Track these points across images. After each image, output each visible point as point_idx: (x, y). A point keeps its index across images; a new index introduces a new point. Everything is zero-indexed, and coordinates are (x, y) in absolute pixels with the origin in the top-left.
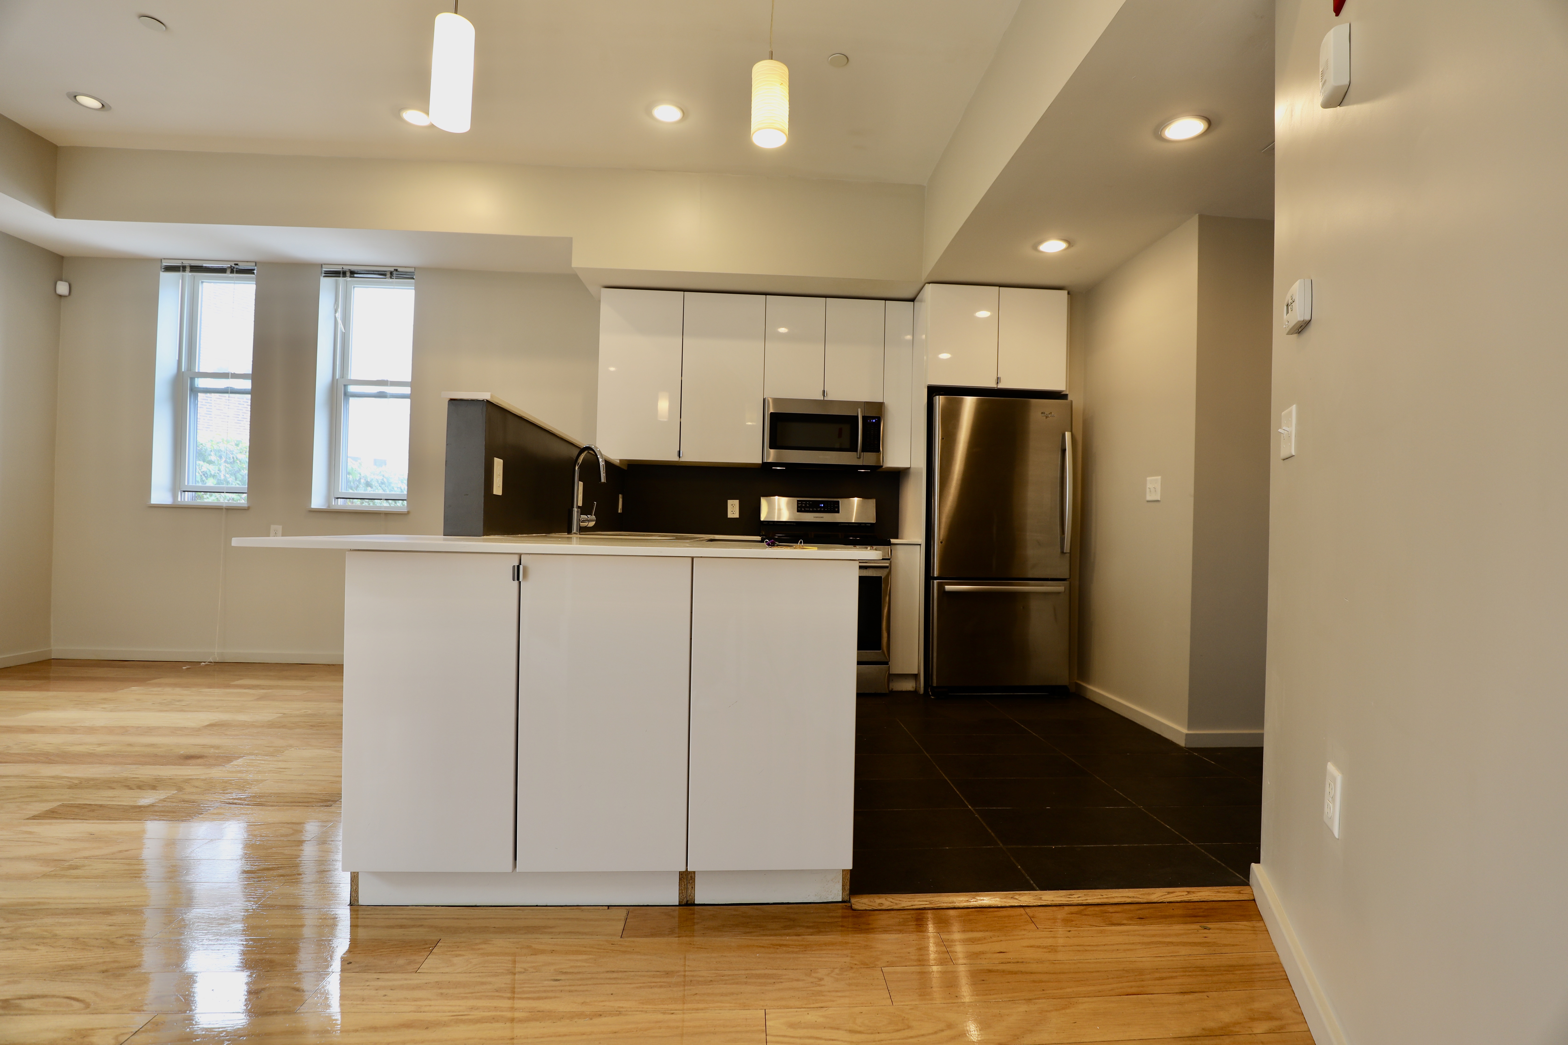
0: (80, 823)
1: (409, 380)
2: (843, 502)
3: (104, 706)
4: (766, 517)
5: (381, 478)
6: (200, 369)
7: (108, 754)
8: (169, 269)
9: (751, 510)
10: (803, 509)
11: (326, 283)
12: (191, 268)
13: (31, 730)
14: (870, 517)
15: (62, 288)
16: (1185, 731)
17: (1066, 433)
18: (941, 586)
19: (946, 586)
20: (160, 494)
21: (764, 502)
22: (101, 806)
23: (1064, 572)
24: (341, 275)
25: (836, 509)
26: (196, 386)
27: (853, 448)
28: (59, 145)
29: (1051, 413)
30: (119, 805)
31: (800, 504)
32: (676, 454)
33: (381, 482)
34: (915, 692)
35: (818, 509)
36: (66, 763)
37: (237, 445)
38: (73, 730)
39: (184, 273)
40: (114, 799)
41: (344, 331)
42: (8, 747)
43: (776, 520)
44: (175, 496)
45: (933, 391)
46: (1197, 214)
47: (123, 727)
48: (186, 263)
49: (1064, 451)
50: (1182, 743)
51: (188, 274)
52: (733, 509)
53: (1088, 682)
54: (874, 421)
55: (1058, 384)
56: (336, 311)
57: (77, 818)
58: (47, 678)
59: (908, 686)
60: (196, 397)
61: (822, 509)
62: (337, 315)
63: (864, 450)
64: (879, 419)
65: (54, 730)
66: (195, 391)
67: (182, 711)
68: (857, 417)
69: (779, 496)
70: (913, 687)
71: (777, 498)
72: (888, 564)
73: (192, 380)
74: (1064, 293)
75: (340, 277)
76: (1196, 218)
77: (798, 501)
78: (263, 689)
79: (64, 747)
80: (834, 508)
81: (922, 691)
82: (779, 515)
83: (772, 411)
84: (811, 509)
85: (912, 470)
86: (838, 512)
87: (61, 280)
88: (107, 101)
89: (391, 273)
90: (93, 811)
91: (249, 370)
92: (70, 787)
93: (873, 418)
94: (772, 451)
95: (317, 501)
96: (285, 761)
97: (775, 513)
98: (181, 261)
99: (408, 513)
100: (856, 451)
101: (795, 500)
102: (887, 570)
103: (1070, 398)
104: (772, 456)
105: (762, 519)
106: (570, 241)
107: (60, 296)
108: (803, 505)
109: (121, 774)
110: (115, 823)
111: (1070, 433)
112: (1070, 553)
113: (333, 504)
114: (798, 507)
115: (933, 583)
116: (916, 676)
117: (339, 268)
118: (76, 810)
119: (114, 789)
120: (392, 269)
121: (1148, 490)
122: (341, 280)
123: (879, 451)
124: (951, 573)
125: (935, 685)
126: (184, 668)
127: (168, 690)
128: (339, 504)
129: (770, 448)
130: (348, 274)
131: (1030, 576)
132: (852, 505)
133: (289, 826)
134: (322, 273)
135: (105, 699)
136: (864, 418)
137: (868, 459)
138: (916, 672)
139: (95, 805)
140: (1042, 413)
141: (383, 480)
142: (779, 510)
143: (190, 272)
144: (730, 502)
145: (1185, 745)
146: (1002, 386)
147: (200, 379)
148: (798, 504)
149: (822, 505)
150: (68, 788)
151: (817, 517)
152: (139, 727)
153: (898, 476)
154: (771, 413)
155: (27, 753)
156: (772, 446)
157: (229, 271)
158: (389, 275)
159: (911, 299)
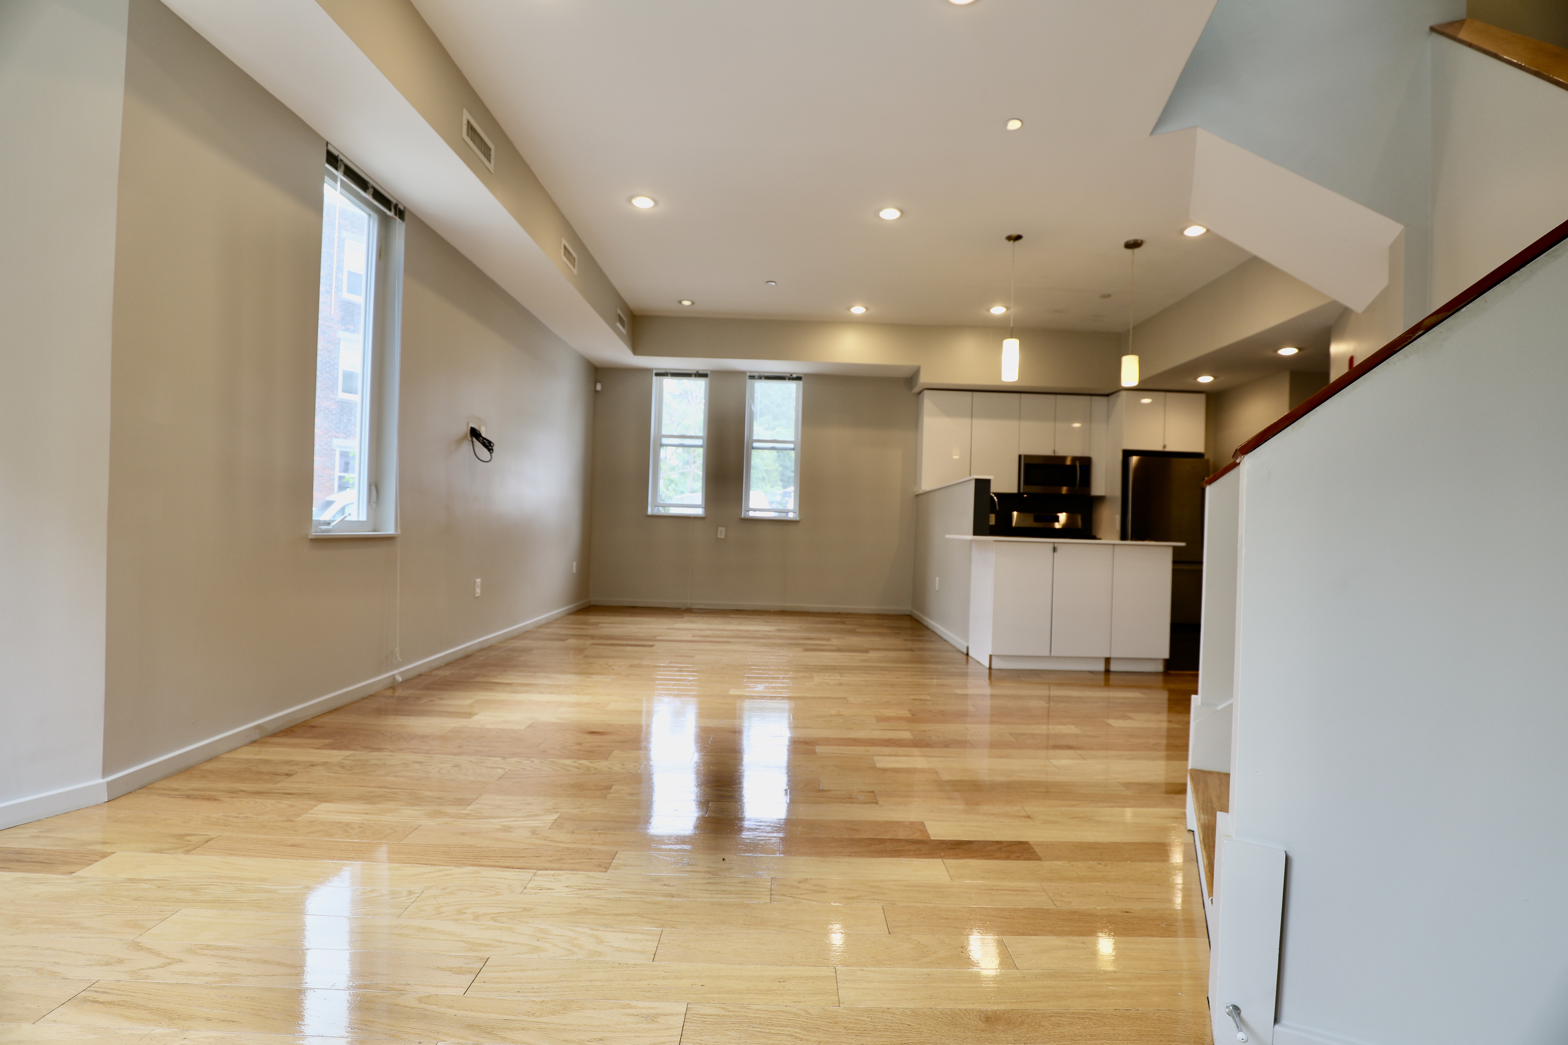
4: (1015, 525)
8: (657, 374)
11: (748, 384)
15: (598, 387)
21: (1015, 515)
24: (757, 378)
26: (662, 443)
29: (1197, 467)
35: (1047, 520)
39: (667, 377)
41: (753, 410)
45: (1127, 453)
46: (1290, 374)
48: (668, 371)
52: (992, 519)
54: (1086, 468)
55: (1199, 449)
63: (1079, 485)
64: (1090, 466)
68: (1076, 466)
74: (1202, 397)
75: (754, 379)
76: (1288, 372)
80: (1056, 519)
83: (1023, 463)
84: (1042, 520)
85: (1112, 498)
86: (1058, 521)
87: (597, 382)
91: (704, 435)
98: (665, 370)
99: (800, 520)
100: (1074, 485)
101: (1032, 514)
103: (1206, 457)
104: (1025, 489)
106: (920, 367)
107: (597, 391)
108: (1036, 519)
117: (756, 374)
120: (789, 375)
123: (1088, 487)
129: (1025, 484)
130: (763, 378)
134: (747, 377)
136: (1080, 466)
137: (1081, 491)
140: (1192, 468)
142: (1023, 520)
143: (670, 376)
144: (990, 515)
146: (1167, 449)
147: (664, 438)
148: (1034, 517)
149: (1049, 518)
153: (1099, 500)
157: (693, 375)
158: (787, 378)
159: (1108, 395)
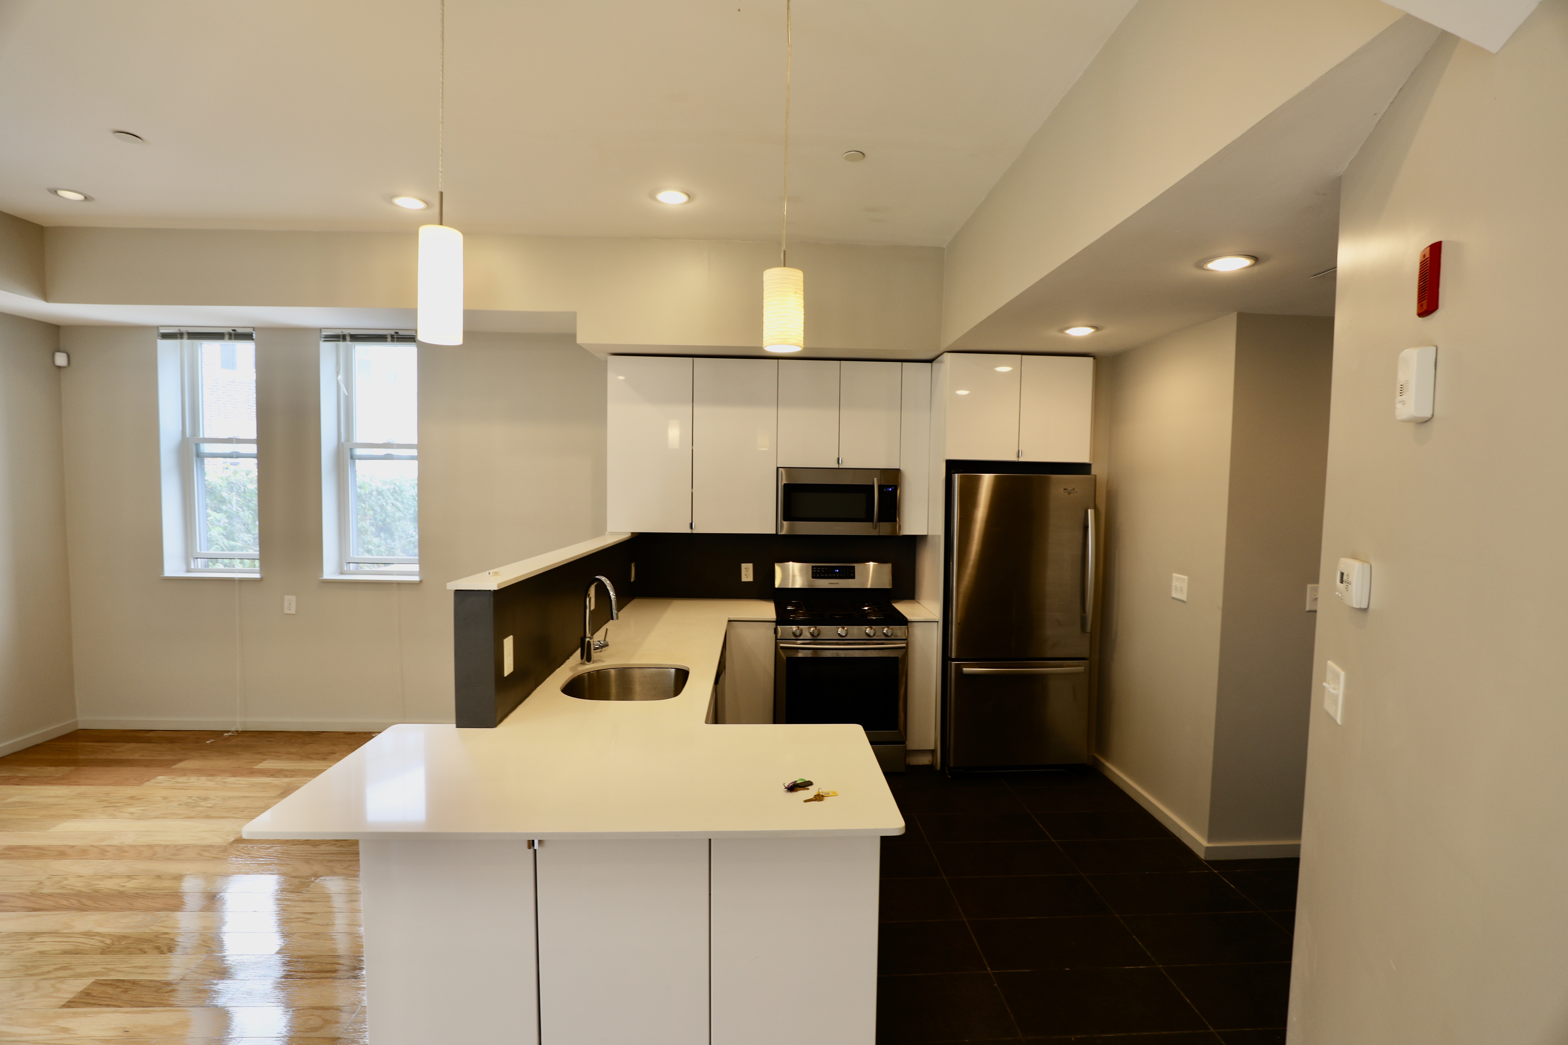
0: (114, 1012)
1: (416, 443)
2: (858, 567)
3: (133, 810)
4: (780, 584)
5: (393, 486)
6: (205, 434)
7: (137, 894)
8: (165, 336)
9: (765, 575)
10: (818, 575)
11: (327, 350)
12: (188, 335)
13: (62, 853)
14: (886, 582)
15: (61, 359)
16: (1205, 843)
17: (1089, 510)
18: (959, 668)
19: (964, 669)
20: (173, 567)
21: (778, 569)
22: (134, 982)
23: (1084, 651)
24: (341, 339)
25: (852, 575)
26: (202, 451)
27: (868, 518)
28: (44, 225)
29: (1074, 489)
30: (151, 981)
31: (815, 570)
32: (689, 526)
33: (393, 491)
34: (931, 767)
35: (834, 575)
36: (97, 909)
37: (247, 475)
38: (102, 853)
39: (182, 341)
40: (146, 971)
41: (347, 394)
42: (41, 883)
43: (790, 587)
44: (188, 564)
45: (953, 466)
46: (1236, 313)
47: (151, 847)
48: (183, 330)
49: (1086, 528)
50: (1202, 855)
51: (186, 342)
52: (747, 573)
53: (1107, 758)
54: (890, 489)
55: (1082, 456)
56: (338, 373)
57: (112, 1003)
58: (75, 763)
59: (925, 760)
60: (203, 463)
61: (838, 575)
62: (340, 377)
63: (880, 519)
64: (896, 486)
65: (83, 853)
66: (200, 456)
67: (208, 817)
68: (873, 486)
69: (793, 561)
70: (929, 761)
71: (791, 563)
72: (904, 645)
73: (197, 445)
74: (1090, 360)
75: (339, 341)
76: (1234, 316)
77: (813, 567)
78: (286, 776)
79: (94, 883)
80: (850, 574)
81: (938, 767)
82: (794, 581)
83: (784, 482)
84: (826, 575)
85: (929, 539)
86: (853, 577)
87: (59, 351)
88: (90, 194)
89: (392, 336)
90: (126, 991)
91: (254, 436)
92: (103, 952)
93: (890, 486)
94: (785, 523)
95: (329, 572)
96: (311, 901)
97: (789, 579)
98: (177, 328)
99: (421, 582)
100: (871, 520)
101: (809, 566)
102: (904, 650)
103: (1094, 471)
104: (785, 528)
105: (777, 586)
106: (574, 315)
107: (59, 367)
108: (818, 571)
109: (152, 927)
110: (148, 1012)
111: (1093, 510)
112: (1091, 633)
113: (346, 569)
114: (813, 573)
115: (951, 664)
116: (933, 752)
117: (339, 332)
118: (110, 990)
119: (145, 953)
120: (393, 333)
121: (1173, 587)
122: (341, 344)
123: (895, 521)
124: (969, 654)
125: (952, 765)
126: (208, 742)
127: (193, 780)
128: (351, 569)
129: (784, 521)
130: (348, 338)
131: (1049, 655)
132: (868, 568)
133: (318, 1012)
134: (321, 337)
135: (132, 798)
136: (880, 487)
137: (884, 529)
138: (932, 748)
139: (129, 981)
140: (1065, 489)
141: (394, 489)
142: (794, 576)
143: (188, 339)
144: (744, 566)
145: (1205, 857)
146: (1022, 459)
147: (205, 444)
148: (813, 570)
149: (837, 571)
150: (101, 954)
151: (832, 584)
152: (167, 846)
153: (915, 543)
154: (785, 484)
155: (61, 894)
156: (785, 518)
157: (227, 337)
158: (389, 339)
159: (931, 361)
